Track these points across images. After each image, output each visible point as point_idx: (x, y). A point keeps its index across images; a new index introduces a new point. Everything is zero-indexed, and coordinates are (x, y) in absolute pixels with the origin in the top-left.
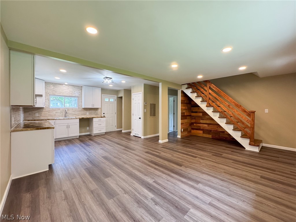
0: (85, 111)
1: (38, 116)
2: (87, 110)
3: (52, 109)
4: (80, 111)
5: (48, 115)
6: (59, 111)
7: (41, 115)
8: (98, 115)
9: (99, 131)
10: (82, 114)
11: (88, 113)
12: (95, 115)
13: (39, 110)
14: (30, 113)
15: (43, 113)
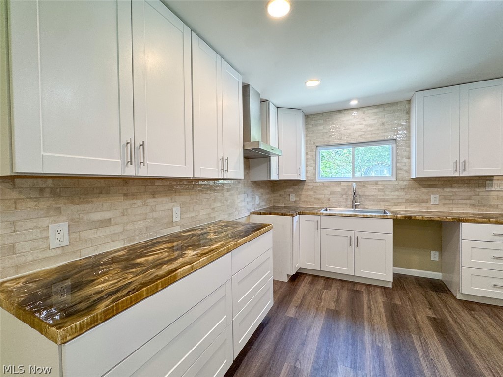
0: (424, 190)
1: (295, 202)
2: (430, 186)
3: (321, 184)
4: (403, 189)
5: (313, 200)
6: (339, 190)
7: (300, 200)
8: (491, 206)
9: (495, 286)
10: (410, 202)
11: (434, 198)
12: (473, 206)
13: (296, 187)
14: (282, 193)
15: (304, 193)
